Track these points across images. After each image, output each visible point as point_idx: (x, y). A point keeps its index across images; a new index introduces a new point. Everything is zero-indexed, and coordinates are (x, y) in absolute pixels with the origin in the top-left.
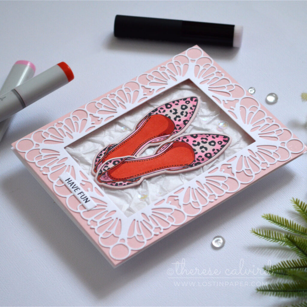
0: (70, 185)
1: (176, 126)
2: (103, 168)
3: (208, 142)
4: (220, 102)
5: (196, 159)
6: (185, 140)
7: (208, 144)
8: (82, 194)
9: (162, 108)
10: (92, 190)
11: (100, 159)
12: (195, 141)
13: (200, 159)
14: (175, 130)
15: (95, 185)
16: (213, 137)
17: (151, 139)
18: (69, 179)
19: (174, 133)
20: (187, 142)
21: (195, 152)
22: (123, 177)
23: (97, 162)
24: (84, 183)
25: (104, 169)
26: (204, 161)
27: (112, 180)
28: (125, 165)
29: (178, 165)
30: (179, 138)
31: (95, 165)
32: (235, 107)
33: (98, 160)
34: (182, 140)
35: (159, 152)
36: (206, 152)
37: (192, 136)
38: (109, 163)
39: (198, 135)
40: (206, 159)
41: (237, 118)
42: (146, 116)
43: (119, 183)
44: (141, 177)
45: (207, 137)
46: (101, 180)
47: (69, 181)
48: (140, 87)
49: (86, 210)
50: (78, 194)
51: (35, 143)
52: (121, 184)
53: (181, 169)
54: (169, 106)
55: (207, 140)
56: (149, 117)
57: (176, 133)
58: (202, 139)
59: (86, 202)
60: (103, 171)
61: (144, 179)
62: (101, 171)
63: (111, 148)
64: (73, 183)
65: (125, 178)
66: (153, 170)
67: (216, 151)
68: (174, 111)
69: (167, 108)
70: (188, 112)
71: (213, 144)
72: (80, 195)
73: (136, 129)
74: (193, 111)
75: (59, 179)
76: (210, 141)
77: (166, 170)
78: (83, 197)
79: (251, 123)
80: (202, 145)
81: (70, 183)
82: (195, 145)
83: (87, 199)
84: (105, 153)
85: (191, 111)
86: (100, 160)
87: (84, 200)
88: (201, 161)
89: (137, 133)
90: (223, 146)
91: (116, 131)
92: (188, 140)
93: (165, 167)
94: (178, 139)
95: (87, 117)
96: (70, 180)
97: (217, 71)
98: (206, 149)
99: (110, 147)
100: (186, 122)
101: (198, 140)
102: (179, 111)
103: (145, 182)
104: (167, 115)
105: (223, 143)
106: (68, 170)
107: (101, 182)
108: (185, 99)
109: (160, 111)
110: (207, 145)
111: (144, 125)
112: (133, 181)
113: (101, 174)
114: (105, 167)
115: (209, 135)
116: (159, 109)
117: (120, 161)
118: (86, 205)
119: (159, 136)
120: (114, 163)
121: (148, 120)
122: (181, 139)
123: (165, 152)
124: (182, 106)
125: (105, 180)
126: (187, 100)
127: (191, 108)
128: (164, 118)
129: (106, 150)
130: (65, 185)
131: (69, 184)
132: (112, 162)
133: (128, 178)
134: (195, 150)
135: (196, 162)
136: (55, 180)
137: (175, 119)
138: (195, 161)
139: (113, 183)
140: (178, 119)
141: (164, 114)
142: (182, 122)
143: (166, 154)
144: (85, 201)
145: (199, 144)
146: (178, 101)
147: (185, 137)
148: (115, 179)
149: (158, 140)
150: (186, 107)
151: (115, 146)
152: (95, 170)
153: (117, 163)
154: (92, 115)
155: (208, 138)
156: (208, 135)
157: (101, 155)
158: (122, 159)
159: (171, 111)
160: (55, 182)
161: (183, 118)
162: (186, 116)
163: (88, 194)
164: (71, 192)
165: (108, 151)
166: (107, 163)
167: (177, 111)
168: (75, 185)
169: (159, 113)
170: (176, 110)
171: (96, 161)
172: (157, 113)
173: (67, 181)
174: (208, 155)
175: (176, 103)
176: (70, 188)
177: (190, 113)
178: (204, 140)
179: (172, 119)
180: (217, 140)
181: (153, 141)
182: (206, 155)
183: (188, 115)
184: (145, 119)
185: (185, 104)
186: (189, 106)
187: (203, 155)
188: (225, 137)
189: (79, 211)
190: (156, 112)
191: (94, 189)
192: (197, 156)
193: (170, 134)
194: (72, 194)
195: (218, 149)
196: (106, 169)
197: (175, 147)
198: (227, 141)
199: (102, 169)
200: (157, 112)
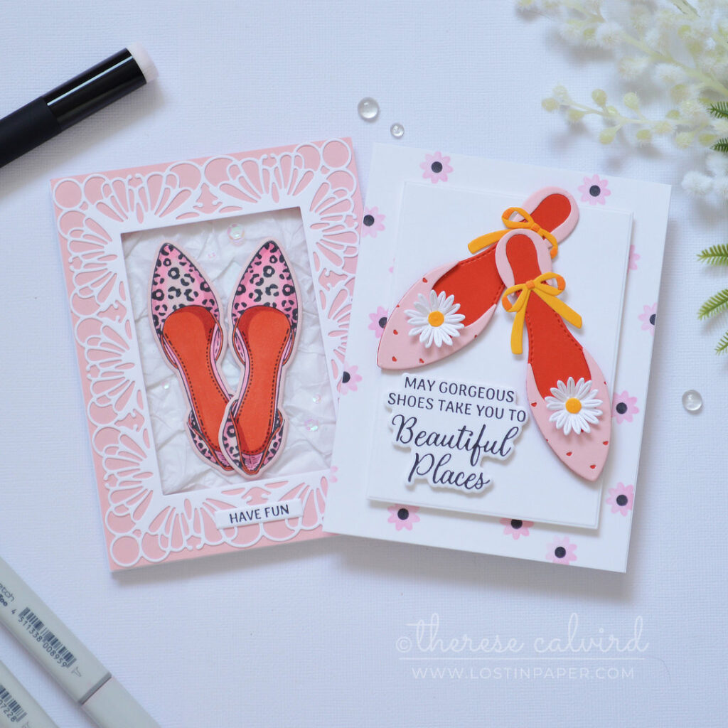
0: (243, 520)
1: (204, 306)
2: (231, 455)
3: (262, 275)
4: (196, 214)
5: (286, 313)
6: (241, 308)
7: (265, 279)
8: (270, 510)
9: (157, 308)
10: (269, 493)
11: (208, 450)
12: (251, 295)
13: (288, 305)
14: (212, 311)
15: (260, 483)
16: (258, 264)
17: (208, 356)
18: (231, 515)
19: (216, 316)
20: (247, 307)
21: (271, 305)
22: (266, 435)
23: (212, 457)
24: (249, 498)
25: (235, 455)
26: (295, 302)
27: (262, 454)
28: (241, 421)
29: (283, 344)
30: (234, 315)
31: (217, 463)
32: (216, 198)
33: (207, 454)
34: (240, 312)
35: (243, 358)
36: (280, 290)
37: (238, 293)
38: (225, 442)
39: (242, 283)
40: (292, 297)
41: (240, 208)
42: (160, 339)
43: (271, 447)
44: (277, 409)
45: (252, 271)
46: (253, 469)
47: (236, 518)
48: (98, 318)
49: (300, 519)
50: (267, 516)
51: (129, 533)
52: (275, 444)
53: (293, 343)
54: (158, 295)
55: (257, 275)
56: (163, 336)
57: (217, 313)
58: (252, 281)
59: (287, 511)
60: (238, 458)
61: (282, 406)
62: (235, 461)
63: (194, 423)
64: (242, 513)
65: (268, 433)
66: (273, 385)
67: (286, 275)
68: (173, 293)
69: (161, 298)
70: (188, 272)
71: (269, 271)
72: (270, 514)
73: (178, 368)
74: (188, 264)
75: (222, 531)
76: (263, 272)
77: (282, 365)
78: (276, 512)
79: (262, 192)
80: (263, 288)
81: (241, 518)
82: (258, 299)
83: (282, 507)
84: (201, 438)
85: (187, 266)
86: (209, 452)
87: (282, 513)
88: (294, 307)
89: (186, 370)
90: (282, 259)
91: (162, 399)
92: (244, 305)
93: (277, 364)
94: (234, 318)
95: (120, 432)
96: (233, 516)
97: (126, 181)
98: (274, 286)
99: (192, 424)
100: (206, 286)
101: (251, 288)
102: (177, 284)
103: (287, 407)
104: (174, 307)
105: (277, 255)
106: (213, 510)
107: (256, 471)
108: (159, 263)
109: (162, 314)
110: (268, 282)
111: (176, 351)
112: (279, 425)
113: (242, 465)
114: (231, 452)
115: (250, 266)
116: (157, 313)
117: (231, 424)
118: (292, 513)
119: (210, 340)
120: (231, 435)
121: (169, 341)
122: (235, 312)
123: (249, 350)
124: (170, 274)
125: (256, 465)
126: (162, 261)
127: (183, 264)
128: (178, 314)
129: (194, 432)
130: (238, 527)
131: (240, 521)
132: (227, 437)
133: (269, 429)
134: (268, 304)
135: (291, 315)
136: (221, 537)
137: (190, 299)
138: (288, 316)
139: (267, 455)
140: (191, 295)
141: (171, 310)
142: (201, 293)
143: (252, 350)
144: (284, 511)
145: (259, 292)
146: (156, 275)
147: (236, 306)
148: (260, 449)
149: (217, 347)
150: (176, 270)
151: (193, 416)
152: (227, 467)
153: (232, 431)
154: (118, 421)
155: (255, 273)
156: (249, 270)
157: (201, 445)
158: (228, 420)
159: (171, 297)
160: (225, 538)
161: (195, 287)
162: (193, 280)
163: (273, 502)
164: (257, 524)
165: (198, 430)
166: (226, 446)
167: (177, 288)
168: (247, 513)
169: (164, 317)
170: (172, 289)
171: (209, 458)
172: (163, 321)
173: (234, 520)
174: (287, 290)
175: (158, 279)
176: (249, 521)
177: (191, 271)
178: (257, 280)
179: (187, 303)
180: (265, 261)
181: (216, 355)
182: (286, 294)
183: (192, 274)
184: (164, 343)
185: (169, 268)
186: (175, 263)
187: (282, 297)
188: (266, 246)
189: (297, 529)
190: (160, 321)
191: (266, 488)
192: (280, 307)
193: (215, 322)
194: (261, 525)
195: (283, 270)
196: (235, 451)
197: (247, 331)
198: (276, 248)
199: (234, 458)
200: (160, 318)
